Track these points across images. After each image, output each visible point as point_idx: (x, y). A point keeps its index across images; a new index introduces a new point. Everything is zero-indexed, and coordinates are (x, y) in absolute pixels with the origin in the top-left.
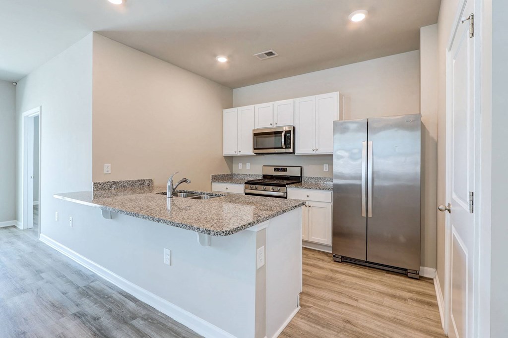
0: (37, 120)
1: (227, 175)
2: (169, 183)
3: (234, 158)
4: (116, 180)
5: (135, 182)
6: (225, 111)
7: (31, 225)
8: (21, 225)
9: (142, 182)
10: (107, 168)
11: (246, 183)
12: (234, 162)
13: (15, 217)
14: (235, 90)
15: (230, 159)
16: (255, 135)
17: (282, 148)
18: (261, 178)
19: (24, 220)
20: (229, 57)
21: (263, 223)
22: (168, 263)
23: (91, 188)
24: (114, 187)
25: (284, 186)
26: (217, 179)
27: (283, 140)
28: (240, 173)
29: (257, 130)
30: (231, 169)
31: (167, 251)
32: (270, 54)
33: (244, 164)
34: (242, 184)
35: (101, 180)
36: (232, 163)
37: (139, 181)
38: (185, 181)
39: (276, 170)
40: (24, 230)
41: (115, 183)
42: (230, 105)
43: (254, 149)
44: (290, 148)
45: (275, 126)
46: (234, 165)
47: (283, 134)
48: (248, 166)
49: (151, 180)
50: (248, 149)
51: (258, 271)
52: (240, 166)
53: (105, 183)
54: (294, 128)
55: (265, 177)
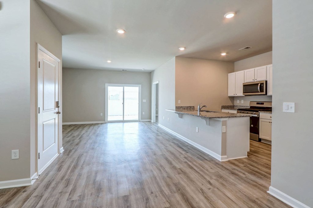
0: (157, 85)
1: (231, 106)
2: (199, 107)
3: (235, 97)
4: (182, 106)
5: (188, 107)
6: (229, 74)
7: (155, 122)
8: (152, 121)
9: (190, 107)
10: (179, 102)
11: (238, 110)
12: (235, 99)
13: (150, 118)
14: (235, 63)
15: (232, 98)
16: (244, 86)
17: (259, 92)
18: (249, 108)
19: (153, 119)
20: (227, 53)
21: (224, 118)
22: (198, 132)
23: (175, 108)
24: (181, 108)
25: (258, 111)
26: (224, 107)
27: (259, 88)
28: (238, 105)
29: (246, 83)
30: (233, 103)
31: (197, 128)
32: (247, 48)
33: (240, 100)
34: (236, 110)
35: (178, 106)
36: (234, 100)
37: (189, 106)
38: (205, 106)
39: (257, 104)
40: (153, 123)
41: (182, 107)
42: (233, 71)
43: (244, 93)
44: (263, 92)
45: (256, 81)
46: (235, 101)
47: (259, 84)
48: (242, 101)
49: (194, 107)
50: (240, 93)
51: (223, 133)
52: (238, 101)
53: (178, 107)
54: (266, 82)
55: (251, 107)
